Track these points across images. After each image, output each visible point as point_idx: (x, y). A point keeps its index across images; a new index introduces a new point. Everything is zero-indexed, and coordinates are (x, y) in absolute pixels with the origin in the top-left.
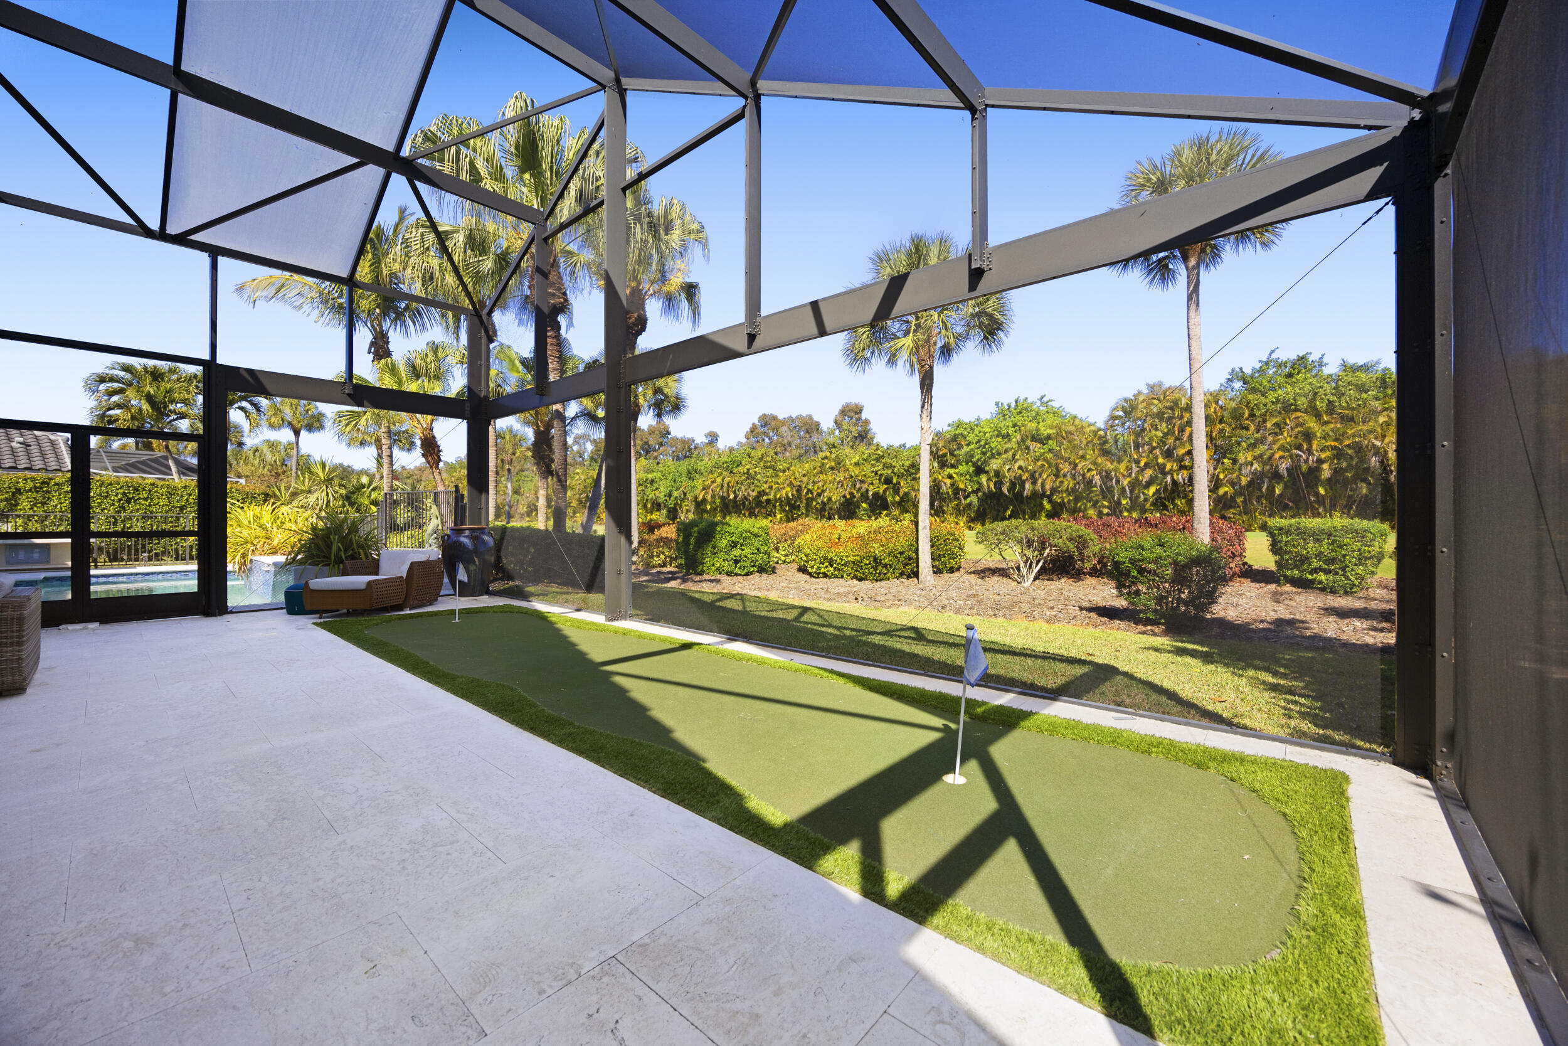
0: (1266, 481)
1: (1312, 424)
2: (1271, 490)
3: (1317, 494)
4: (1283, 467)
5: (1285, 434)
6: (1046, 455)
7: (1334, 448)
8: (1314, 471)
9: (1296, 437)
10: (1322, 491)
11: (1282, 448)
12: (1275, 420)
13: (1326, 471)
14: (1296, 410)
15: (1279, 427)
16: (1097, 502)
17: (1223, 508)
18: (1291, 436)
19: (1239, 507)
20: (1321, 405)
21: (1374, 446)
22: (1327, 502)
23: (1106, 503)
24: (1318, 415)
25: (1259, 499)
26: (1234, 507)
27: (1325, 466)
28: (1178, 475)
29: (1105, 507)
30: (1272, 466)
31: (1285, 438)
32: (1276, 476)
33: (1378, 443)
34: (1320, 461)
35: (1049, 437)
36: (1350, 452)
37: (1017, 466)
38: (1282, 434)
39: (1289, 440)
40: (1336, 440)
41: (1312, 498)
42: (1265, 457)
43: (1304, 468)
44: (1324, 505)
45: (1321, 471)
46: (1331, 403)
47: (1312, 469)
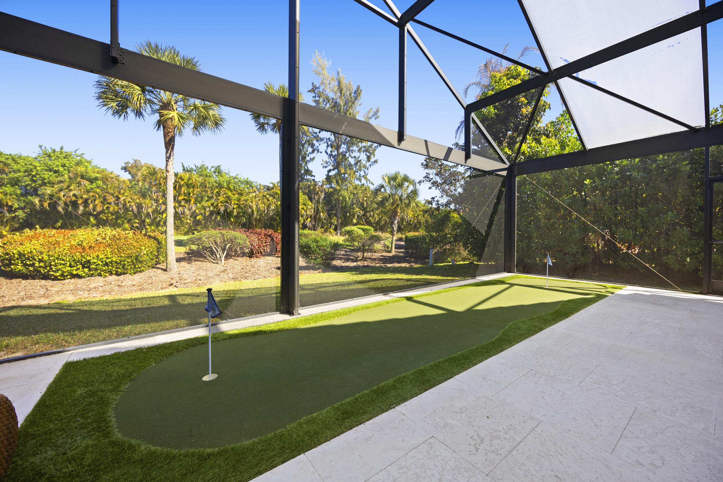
1: (230, 194)
2: (216, 218)
3: (230, 221)
4: (222, 209)
6: (95, 189)
7: (237, 204)
10: (232, 220)
11: (221, 202)
12: (217, 190)
13: (235, 214)
14: (223, 187)
15: (218, 194)
16: (131, 220)
17: (195, 226)
18: (223, 197)
19: (202, 225)
20: (232, 187)
23: (137, 221)
24: (231, 191)
25: (211, 222)
26: (200, 225)
27: (235, 210)
28: (178, 209)
29: (136, 223)
31: (221, 199)
32: (218, 213)
33: (251, 204)
35: (96, 179)
36: (242, 206)
37: (71, 193)
38: (220, 196)
39: (222, 199)
40: (238, 201)
42: (215, 205)
43: (228, 211)
44: (232, 225)
45: (233, 212)
46: (234, 187)
47: (231, 211)
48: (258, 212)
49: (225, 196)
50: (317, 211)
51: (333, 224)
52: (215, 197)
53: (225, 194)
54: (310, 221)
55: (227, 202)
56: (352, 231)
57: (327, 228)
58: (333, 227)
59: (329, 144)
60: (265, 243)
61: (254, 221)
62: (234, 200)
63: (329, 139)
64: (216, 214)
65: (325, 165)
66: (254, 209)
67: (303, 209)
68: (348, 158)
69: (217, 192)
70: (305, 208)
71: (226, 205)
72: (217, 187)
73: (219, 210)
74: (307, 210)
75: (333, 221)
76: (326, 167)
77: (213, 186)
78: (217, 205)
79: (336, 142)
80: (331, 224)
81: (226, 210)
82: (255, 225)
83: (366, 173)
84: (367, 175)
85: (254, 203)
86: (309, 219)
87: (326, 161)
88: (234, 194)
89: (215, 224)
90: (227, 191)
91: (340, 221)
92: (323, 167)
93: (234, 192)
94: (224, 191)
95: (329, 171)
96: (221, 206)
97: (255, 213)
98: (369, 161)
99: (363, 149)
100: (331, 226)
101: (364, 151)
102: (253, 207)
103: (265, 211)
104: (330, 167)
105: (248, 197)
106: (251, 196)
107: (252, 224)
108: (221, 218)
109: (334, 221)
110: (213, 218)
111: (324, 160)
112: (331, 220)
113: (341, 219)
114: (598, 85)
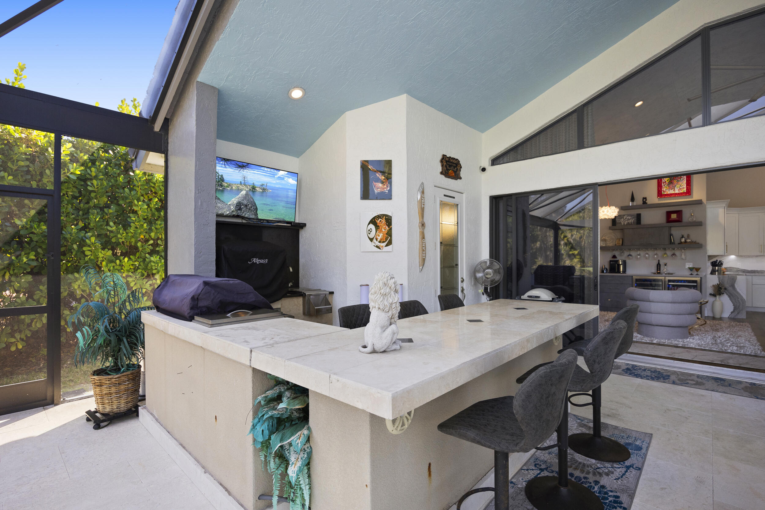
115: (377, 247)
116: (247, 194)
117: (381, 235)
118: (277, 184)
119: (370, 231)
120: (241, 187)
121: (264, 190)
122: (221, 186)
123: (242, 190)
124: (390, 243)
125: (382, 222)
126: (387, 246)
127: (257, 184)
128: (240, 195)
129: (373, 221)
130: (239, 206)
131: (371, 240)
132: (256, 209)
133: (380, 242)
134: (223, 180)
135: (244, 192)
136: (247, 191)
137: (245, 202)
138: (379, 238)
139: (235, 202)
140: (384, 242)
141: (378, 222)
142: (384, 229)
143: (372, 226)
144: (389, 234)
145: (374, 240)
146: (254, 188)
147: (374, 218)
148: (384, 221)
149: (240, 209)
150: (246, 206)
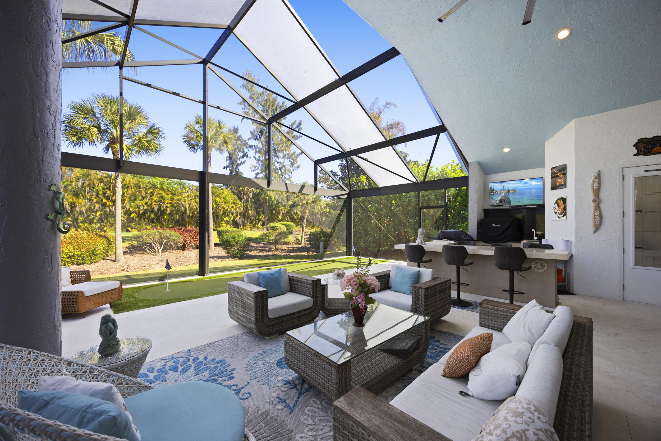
0: (149, 212)
1: (163, 194)
2: (150, 216)
3: (163, 218)
4: (156, 208)
5: (155, 196)
7: (171, 203)
8: (165, 210)
9: (159, 198)
10: (166, 217)
11: (155, 201)
12: (151, 190)
13: (169, 211)
14: (157, 188)
15: (152, 194)
17: (129, 223)
19: (136, 222)
20: (165, 188)
21: (183, 204)
22: (167, 221)
23: (70, 219)
24: (165, 191)
25: (144, 219)
26: (134, 222)
27: (168, 209)
28: (112, 207)
30: (151, 208)
31: (155, 198)
32: (152, 211)
33: (184, 203)
34: (167, 207)
36: (175, 205)
38: (154, 196)
39: (156, 198)
40: (171, 200)
41: (163, 220)
42: (148, 204)
43: (162, 209)
44: (166, 222)
45: (167, 210)
46: (168, 187)
47: (164, 210)
48: (190, 210)
49: (158, 196)
50: (246, 209)
51: (261, 221)
52: (149, 197)
53: (159, 194)
54: (240, 218)
55: (160, 201)
56: (276, 226)
57: (255, 224)
58: (261, 223)
59: (257, 151)
60: (195, 239)
61: (187, 219)
62: (168, 199)
63: (257, 146)
64: (150, 212)
65: (253, 169)
66: (187, 208)
67: (233, 207)
68: (274, 163)
69: (151, 192)
70: (235, 207)
71: (160, 204)
72: (151, 188)
73: (153, 208)
74: (236, 208)
75: (260, 217)
76: (254, 171)
77: (147, 186)
78: (151, 204)
79: (263, 149)
80: (259, 220)
81: (159, 209)
82: (188, 222)
83: (290, 176)
84: (291, 178)
85: (187, 202)
86: (239, 216)
87: (254, 165)
88: (167, 194)
89: (148, 221)
90: (160, 192)
91: (267, 217)
92: (252, 171)
93: (167, 193)
94: (158, 191)
95: (257, 174)
96: (155, 205)
97: (188, 211)
98: (293, 166)
99: (287, 156)
100: (259, 222)
101: (288, 158)
102: (185, 206)
103: (197, 209)
104: (257, 171)
105: (181, 196)
106: (184, 196)
107: (185, 221)
108: (154, 215)
109: (262, 217)
110: (147, 215)
111: (252, 164)
112: (259, 216)
113: (268, 216)
114: (369, 160)
115: (559, 217)
116: (505, 195)
117: (560, 210)
118: (523, 186)
119: (555, 208)
120: (502, 192)
121: (514, 191)
122: (493, 192)
123: (502, 193)
124: (565, 215)
125: (561, 202)
126: (563, 216)
127: (510, 188)
128: (501, 196)
129: (556, 203)
130: (501, 201)
131: (556, 213)
132: (510, 202)
133: (560, 214)
134: (493, 190)
135: (503, 194)
136: (505, 193)
137: (504, 199)
138: (559, 212)
139: (499, 199)
140: (562, 214)
141: (559, 202)
142: (562, 206)
143: (556, 205)
144: (565, 209)
145: (557, 213)
146: (508, 191)
147: (557, 200)
148: (562, 201)
149: (501, 202)
150: (504, 200)
